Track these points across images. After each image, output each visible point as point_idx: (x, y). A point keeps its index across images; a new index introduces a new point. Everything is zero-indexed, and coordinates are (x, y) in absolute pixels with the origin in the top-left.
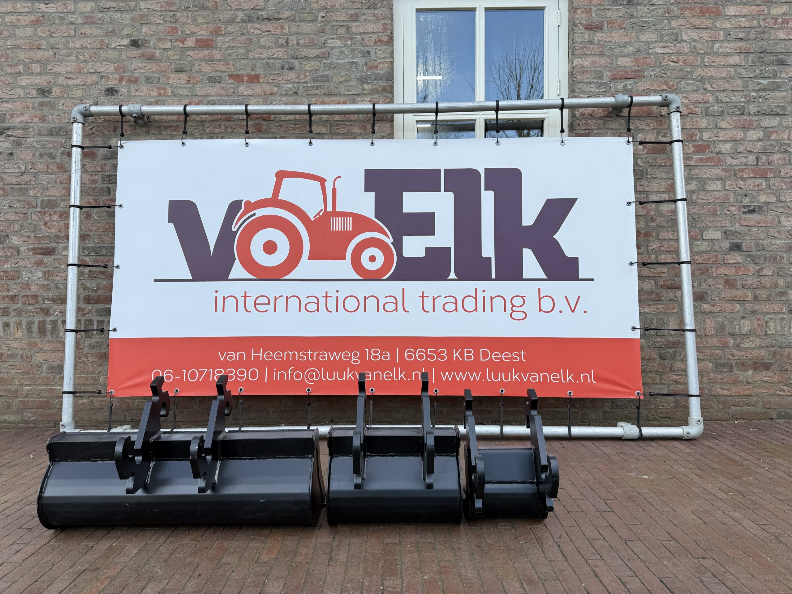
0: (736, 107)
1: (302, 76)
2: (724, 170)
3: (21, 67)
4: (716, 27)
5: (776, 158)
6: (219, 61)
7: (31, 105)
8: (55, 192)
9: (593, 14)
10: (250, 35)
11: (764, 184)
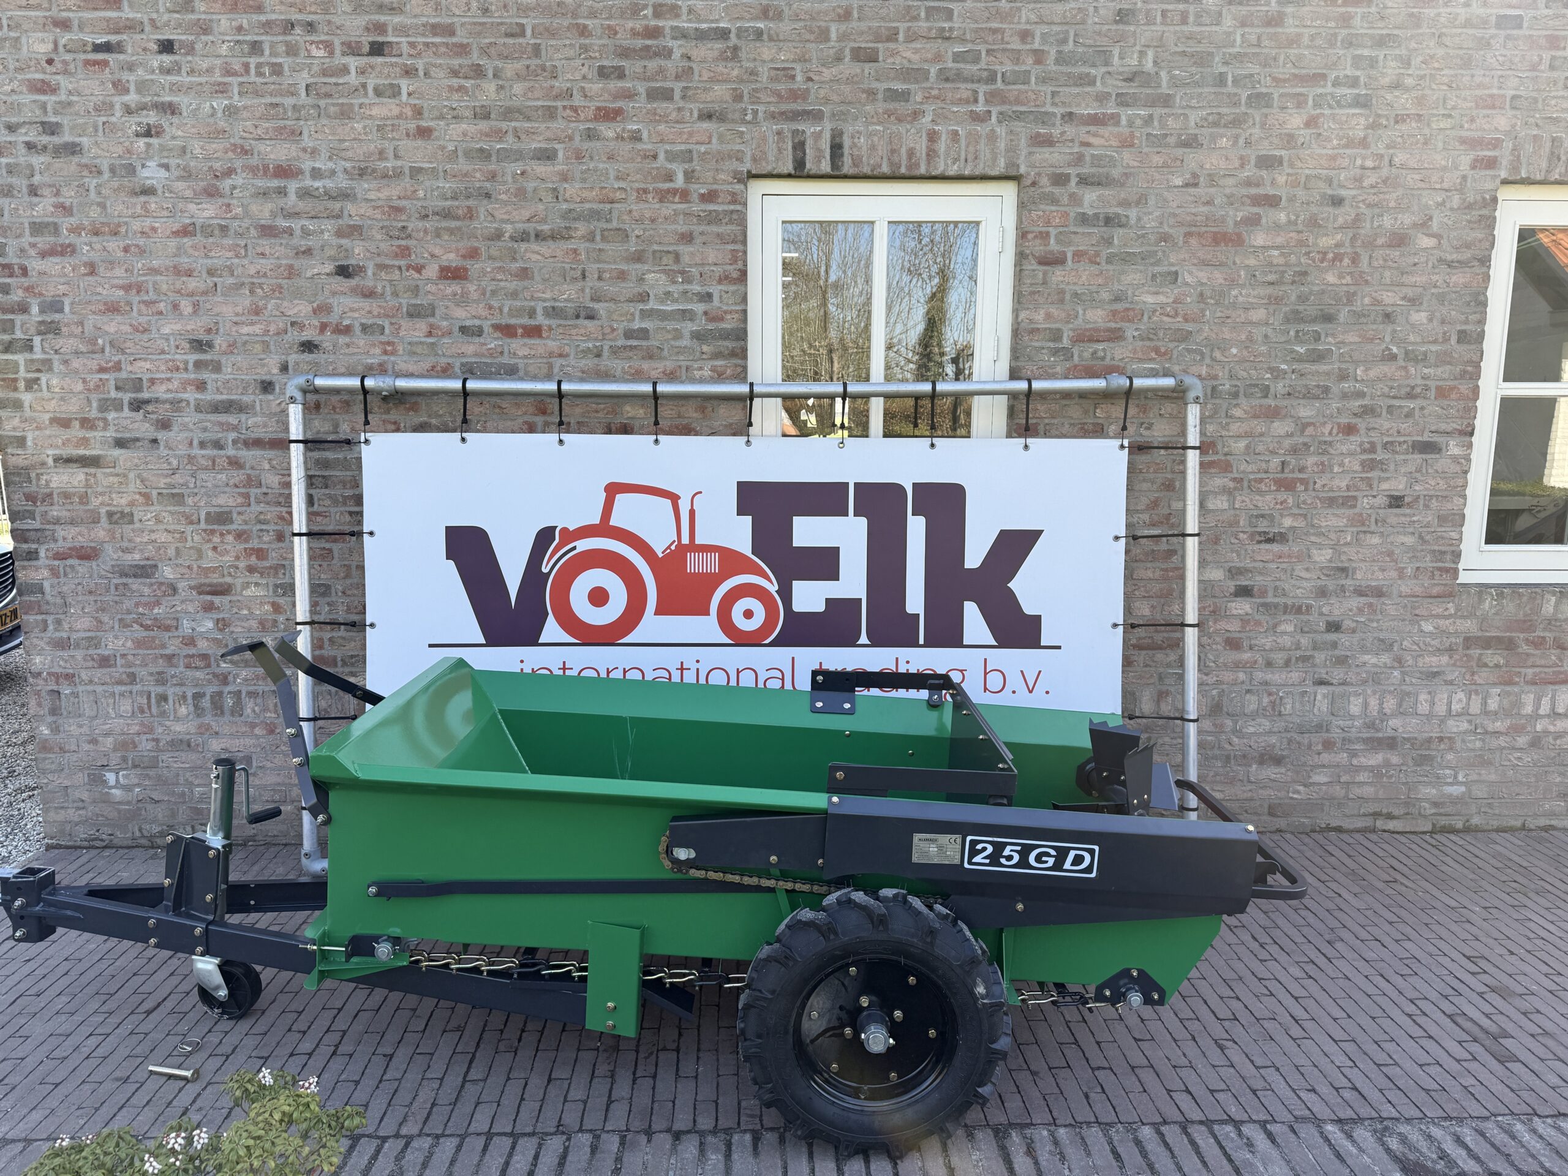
0: (1256, 386)
1: (607, 330)
2: (1234, 480)
3: (162, 305)
4: (1234, 263)
5: (1311, 460)
6: (477, 302)
7: (182, 366)
8: (226, 500)
9: (1052, 241)
10: (525, 261)
11: (1290, 501)
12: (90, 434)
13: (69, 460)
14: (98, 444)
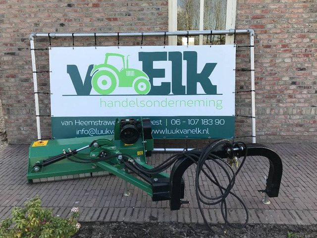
0: (300, 29)
1: (133, 18)
2: (292, 54)
3: (27, 15)
5: (313, 49)
6: (102, 12)
11: (307, 60)
12: (12, 47)
13: (8, 54)
14: (14, 49)
